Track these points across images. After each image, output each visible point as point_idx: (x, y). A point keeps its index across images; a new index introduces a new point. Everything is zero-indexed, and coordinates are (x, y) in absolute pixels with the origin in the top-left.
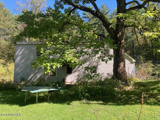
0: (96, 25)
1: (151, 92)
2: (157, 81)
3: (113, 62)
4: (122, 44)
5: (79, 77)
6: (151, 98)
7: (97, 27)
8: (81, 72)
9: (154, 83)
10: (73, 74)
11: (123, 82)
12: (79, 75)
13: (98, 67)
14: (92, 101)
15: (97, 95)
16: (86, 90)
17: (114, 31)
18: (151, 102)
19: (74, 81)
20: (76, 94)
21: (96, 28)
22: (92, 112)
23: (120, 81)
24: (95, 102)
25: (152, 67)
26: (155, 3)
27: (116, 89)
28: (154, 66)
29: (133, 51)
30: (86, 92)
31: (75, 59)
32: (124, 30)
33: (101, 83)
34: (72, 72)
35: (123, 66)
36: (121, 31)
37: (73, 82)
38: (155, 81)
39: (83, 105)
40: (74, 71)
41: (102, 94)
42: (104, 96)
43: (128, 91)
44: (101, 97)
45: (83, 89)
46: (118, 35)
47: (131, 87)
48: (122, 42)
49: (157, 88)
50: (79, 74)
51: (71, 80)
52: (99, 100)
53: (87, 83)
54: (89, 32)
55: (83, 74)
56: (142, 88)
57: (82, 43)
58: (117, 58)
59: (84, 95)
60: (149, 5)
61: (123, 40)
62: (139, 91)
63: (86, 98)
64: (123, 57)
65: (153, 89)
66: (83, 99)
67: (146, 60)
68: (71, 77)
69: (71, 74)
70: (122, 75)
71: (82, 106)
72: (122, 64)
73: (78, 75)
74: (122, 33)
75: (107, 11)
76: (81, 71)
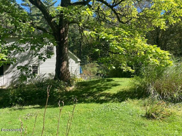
0: (40, 17)
1: (91, 90)
2: (98, 80)
3: (56, 61)
4: (66, 42)
5: (14, 80)
6: (89, 96)
7: (41, 19)
8: (16, 73)
9: (95, 82)
10: (5, 76)
11: (66, 83)
12: (14, 77)
13: (40, 67)
14: (26, 106)
15: (33, 99)
16: (19, 94)
17: (57, 26)
18: (88, 100)
19: (6, 84)
20: (6, 99)
21: (39, 20)
22: (24, 118)
23: (62, 81)
24: (30, 106)
25: (97, 67)
26: (99, 2)
27: (56, 90)
28: (98, 66)
29: (80, 50)
30: (19, 97)
31: (2, 56)
32: (68, 26)
33: (41, 85)
34: (4, 73)
35: (66, 65)
36: (65, 26)
37: (5, 86)
38: (96, 80)
39: (13, 112)
40: (6, 71)
41: (39, 97)
42: (42, 98)
43: (70, 91)
44: (38, 100)
45: (16, 93)
46: (61, 31)
47: (74, 87)
48: (65, 39)
49: (97, 86)
50: (14, 75)
51: (2, 83)
52: (35, 103)
53: (24, 86)
54: (24, 24)
55: (19, 75)
56: (84, 87)
57: (18, 37)
58: (60, 57)
59: (17, 99)
60: (94, 3)
61: (67, 37)
62: (80, 90)
63: (18, 104)
64: (66, 55)
65: (93, 88)
66: (15, 105)
67: (92, 60)
68: (3, 80)
69: (2, 76)
70: (64, 75)
71: (11, 113)
72: (65, 64)
73: (12, 77)
74: (65, 29)
75: (52, 2)
76: (17, 71)
